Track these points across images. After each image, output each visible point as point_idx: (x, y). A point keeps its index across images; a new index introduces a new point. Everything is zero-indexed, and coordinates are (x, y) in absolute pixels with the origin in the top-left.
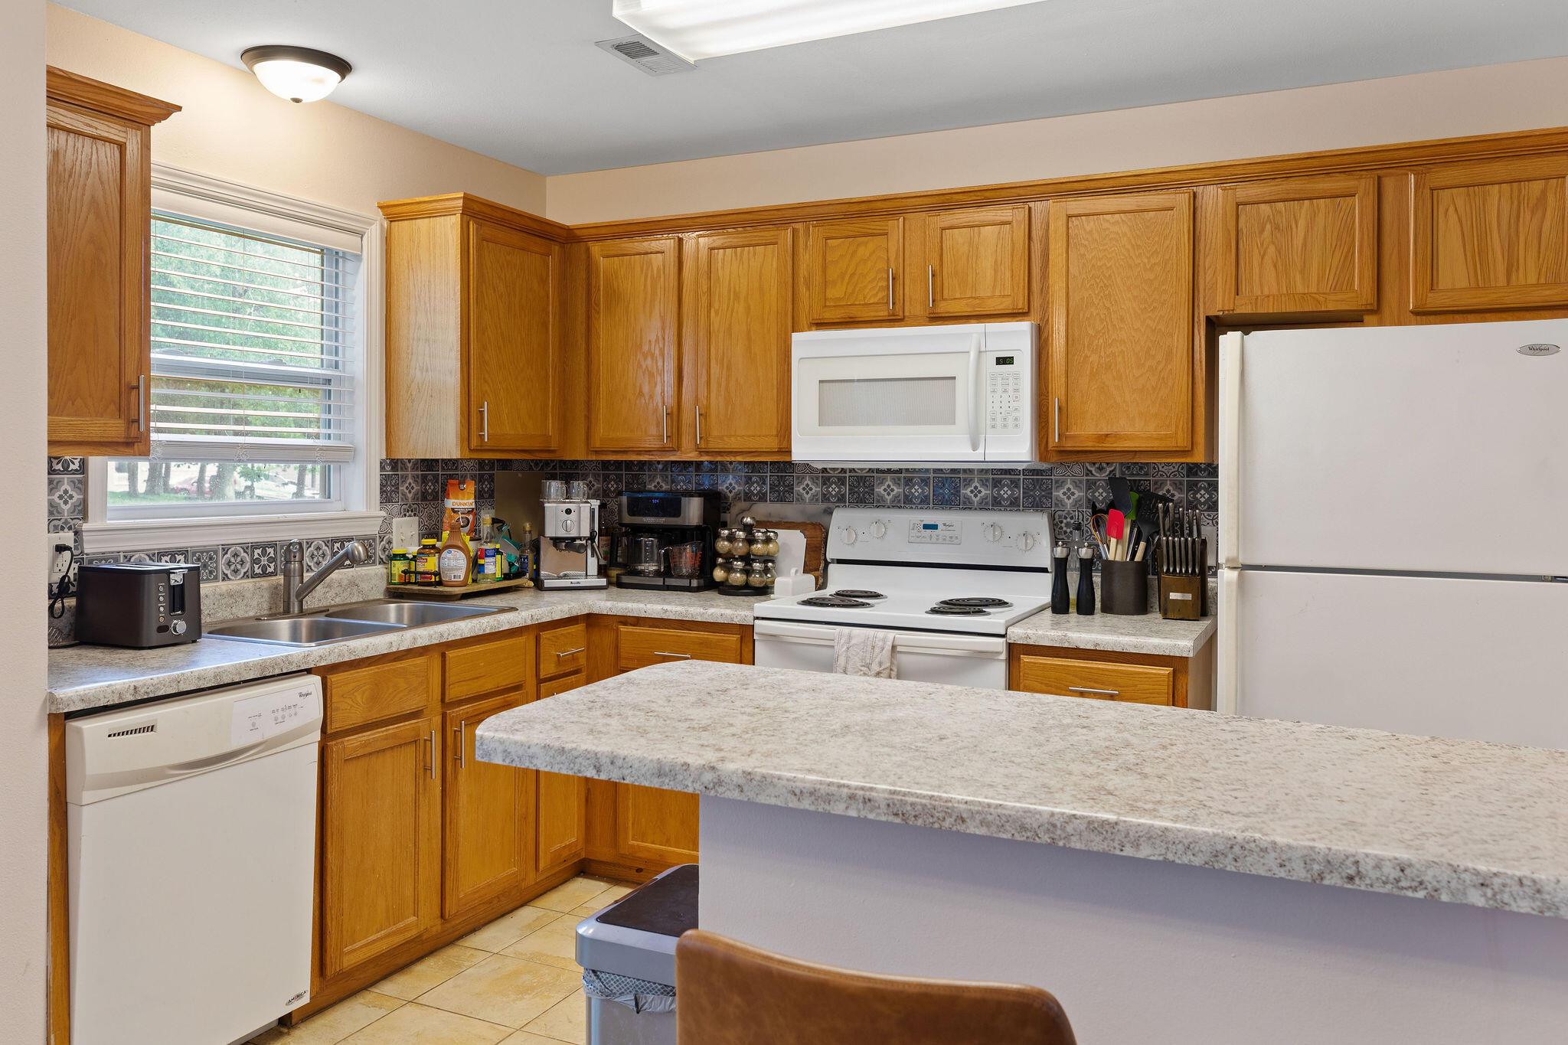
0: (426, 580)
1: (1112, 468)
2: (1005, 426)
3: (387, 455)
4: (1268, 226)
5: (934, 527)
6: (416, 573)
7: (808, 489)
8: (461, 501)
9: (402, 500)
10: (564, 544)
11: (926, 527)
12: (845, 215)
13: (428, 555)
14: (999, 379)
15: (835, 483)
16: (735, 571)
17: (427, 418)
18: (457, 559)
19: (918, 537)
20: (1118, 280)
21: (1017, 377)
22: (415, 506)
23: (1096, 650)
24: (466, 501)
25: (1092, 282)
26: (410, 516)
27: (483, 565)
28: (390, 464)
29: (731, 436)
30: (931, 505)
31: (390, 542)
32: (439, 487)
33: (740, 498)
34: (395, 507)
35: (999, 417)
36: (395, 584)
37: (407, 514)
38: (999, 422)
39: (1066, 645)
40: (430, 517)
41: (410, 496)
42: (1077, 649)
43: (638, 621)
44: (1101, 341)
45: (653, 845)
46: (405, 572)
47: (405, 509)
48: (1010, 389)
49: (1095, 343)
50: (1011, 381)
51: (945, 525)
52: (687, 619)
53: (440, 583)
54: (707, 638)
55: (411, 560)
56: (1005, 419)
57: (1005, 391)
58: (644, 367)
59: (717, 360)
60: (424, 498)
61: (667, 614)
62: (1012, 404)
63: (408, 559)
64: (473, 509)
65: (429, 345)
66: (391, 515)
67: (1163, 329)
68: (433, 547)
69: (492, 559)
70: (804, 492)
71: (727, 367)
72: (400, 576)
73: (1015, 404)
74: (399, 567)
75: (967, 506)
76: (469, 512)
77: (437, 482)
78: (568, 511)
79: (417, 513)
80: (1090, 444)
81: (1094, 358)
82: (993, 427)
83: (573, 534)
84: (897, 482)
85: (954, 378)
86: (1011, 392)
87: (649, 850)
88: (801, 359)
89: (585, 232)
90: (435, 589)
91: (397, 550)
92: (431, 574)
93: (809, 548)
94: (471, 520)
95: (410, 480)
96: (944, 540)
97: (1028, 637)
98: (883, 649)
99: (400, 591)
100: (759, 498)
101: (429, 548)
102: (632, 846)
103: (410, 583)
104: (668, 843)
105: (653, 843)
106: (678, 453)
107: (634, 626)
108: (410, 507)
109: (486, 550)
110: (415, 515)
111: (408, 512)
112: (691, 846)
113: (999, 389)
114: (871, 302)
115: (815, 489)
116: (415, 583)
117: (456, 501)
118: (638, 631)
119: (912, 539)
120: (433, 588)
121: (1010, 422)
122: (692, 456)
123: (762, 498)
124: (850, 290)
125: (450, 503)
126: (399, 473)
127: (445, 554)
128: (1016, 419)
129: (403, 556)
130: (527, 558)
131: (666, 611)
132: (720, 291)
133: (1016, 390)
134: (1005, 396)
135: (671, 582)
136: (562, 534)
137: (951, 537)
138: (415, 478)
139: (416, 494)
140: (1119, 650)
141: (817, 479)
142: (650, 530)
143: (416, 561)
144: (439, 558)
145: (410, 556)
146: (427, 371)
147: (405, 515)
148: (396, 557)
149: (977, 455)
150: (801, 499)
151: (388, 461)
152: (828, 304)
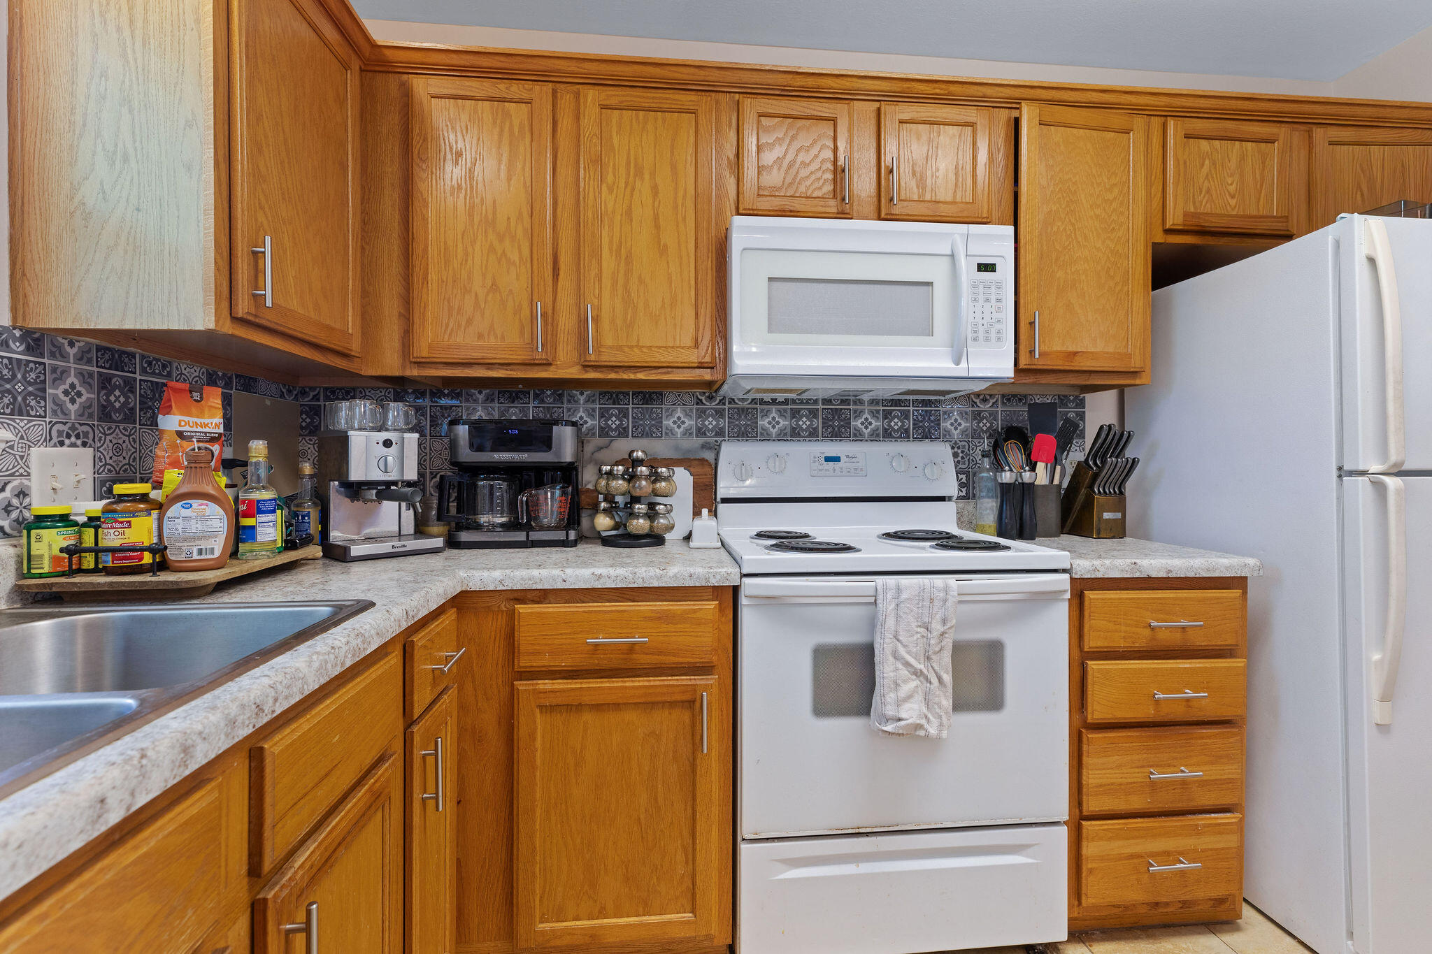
0: (126, 563)
1: (995, 400)
2: (987, 339)
3: (14, 318)
4: (1207, 162)
5: (837, 459)
6: (97, 550)
7: (679, 423)
8: (195, 420)
9: (54, 412)
10: (374, 492)
11: (828, 459)
12: (783, 90)
13: (134, 514)
14: (981, 287)
15: (712, 416)
16: (637, 516)
17: (126, 252)
18: (205, 518)
19: (820, 470)
20: (1083, 196)
21: (999, 286)
22: (85, 428)
23: (1169, 578)
24: (206, 421)
25: (1060, 195)
26: (73, 445)
27: (253, 528)
28: (22, 339)
29: (631, 347)
30: (820, 438)
31: (22, 493)
32: (135, 401)
33: (593, 434)
34: (38, 428)
35: (981, 330)
36: (41, 576)
37: (67, 442)
38: (981, 335)
39: (1138, 575)
40: (118, 450)
41: (73, 408)
42: (1150, 578)
43: (543, 596)
44: (1067, 257)
45: (578, 923)
46: (69, 551)
47: (60, 433)
48: (993, 297)
49: (1061, 259)
50: (993, 290)
51: (847, 456)
52: (636, 586)
53: (162, 565)
54: (669, 610)
55: (84, 525)
56: (987, 331)
57: (987, 301)
58: (499, 252)
59: (611, 250)
60: (105, 414)
61: (602, 580)
62: (995, 315)
63: (76, 524)
64: (220, 434)
65: (131, 111)
66: (28, 442)
67: (1120, 251)
68: (144, 497)
69: (270, 517)
70: (675, 426)
71: (626, 258)
72: (55, 560)
73: (999, 316)
74: (50, 543)
75: (858, 437)
76: (213, 440)
77: (132, 391)
78: (387, 443)
79: (90, 441)
80: (1060, 362)
81: (1060, 274)
82: (975, 339)
83: (393, 476)
84: (782, 414)
85: (930, 284)
86: (993, 302)
87: (571, 932)
88: (744, 249)
89: (402, 56)
90: (154, 579)
91: (41, 505)
92: (142, 550)
93: (697, 488)
94: (216, 454)
95: (72, 379)
96: (849, 472)
97: (1096, 570)
98: (945, 601)
99: (54, 589)
100: (619, 434)
101: (134, 501)
102: (543, 933)
103: (80, 571)
104: (602, 913)
105: (577, 919)
106: (552, 368)
107: (538, 603)
108: (73, 428)
109: (258, 501)
110: (84, 444)
111: (69, 436)
112: (641, 909)
113: (981, 297)
114: (814, 195)
115: (688, 423)
116: (96, 571)
117: (186, 419)
118: (551, 610)
119: (815, 473)
120: (147, 578)
121: (993, 335)
122: (573, 372)
123: (623, 433)
124: (789, 180)
125: (170, 422)
126: (45, 360)
127: (172, 512)
128: (999, 332)
129: (64, 520)
130: (308, 515)
131: (600, 577)
132: (614, 164)
133: (999, 300)
134: (987, 305)
135: (535, 536)
136: (377, 475)
137: (856, 469)
138: (85, 378)
139: (86, 407)
140: (1191, 575)
141: (692, 412)
142: (492, 470)
143: (97, 528)
144: (160, 521)
145: (82, 519)
146: (126, 159)
147: (62, 444)
148: (41, 521)
149: (961, 370)
150: (670, 433)
151: (17, 333)
152: (761, 193)
